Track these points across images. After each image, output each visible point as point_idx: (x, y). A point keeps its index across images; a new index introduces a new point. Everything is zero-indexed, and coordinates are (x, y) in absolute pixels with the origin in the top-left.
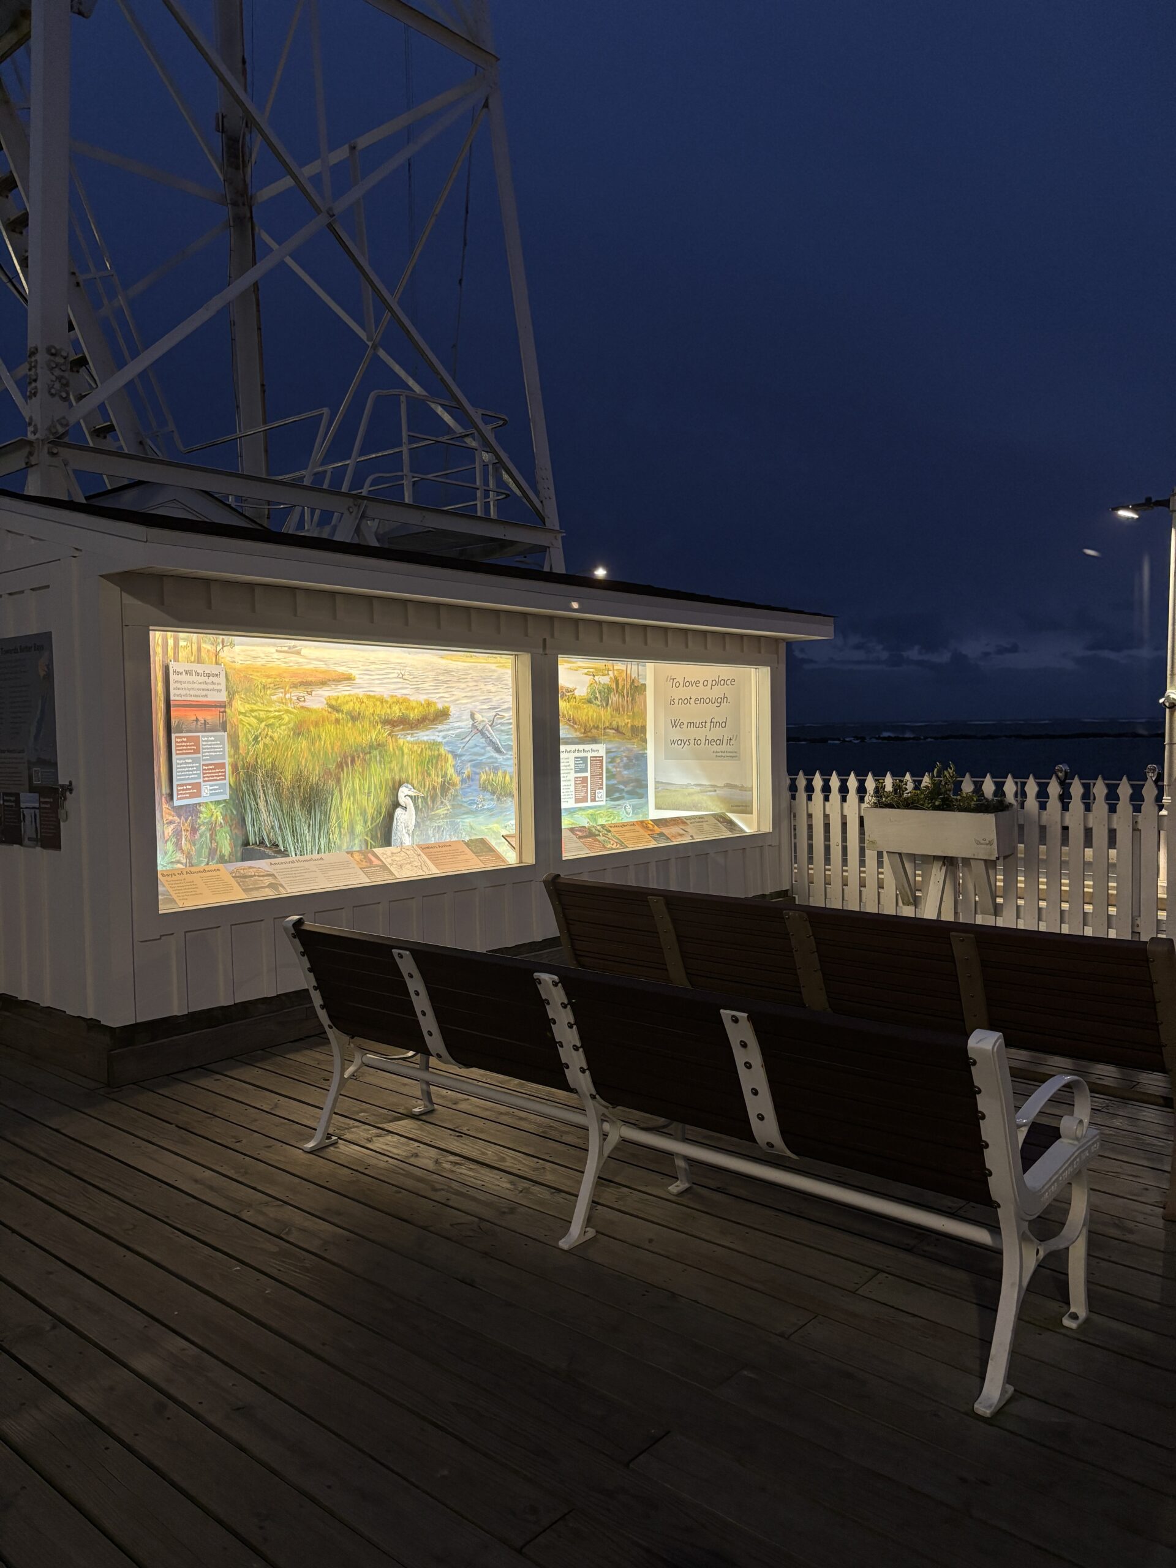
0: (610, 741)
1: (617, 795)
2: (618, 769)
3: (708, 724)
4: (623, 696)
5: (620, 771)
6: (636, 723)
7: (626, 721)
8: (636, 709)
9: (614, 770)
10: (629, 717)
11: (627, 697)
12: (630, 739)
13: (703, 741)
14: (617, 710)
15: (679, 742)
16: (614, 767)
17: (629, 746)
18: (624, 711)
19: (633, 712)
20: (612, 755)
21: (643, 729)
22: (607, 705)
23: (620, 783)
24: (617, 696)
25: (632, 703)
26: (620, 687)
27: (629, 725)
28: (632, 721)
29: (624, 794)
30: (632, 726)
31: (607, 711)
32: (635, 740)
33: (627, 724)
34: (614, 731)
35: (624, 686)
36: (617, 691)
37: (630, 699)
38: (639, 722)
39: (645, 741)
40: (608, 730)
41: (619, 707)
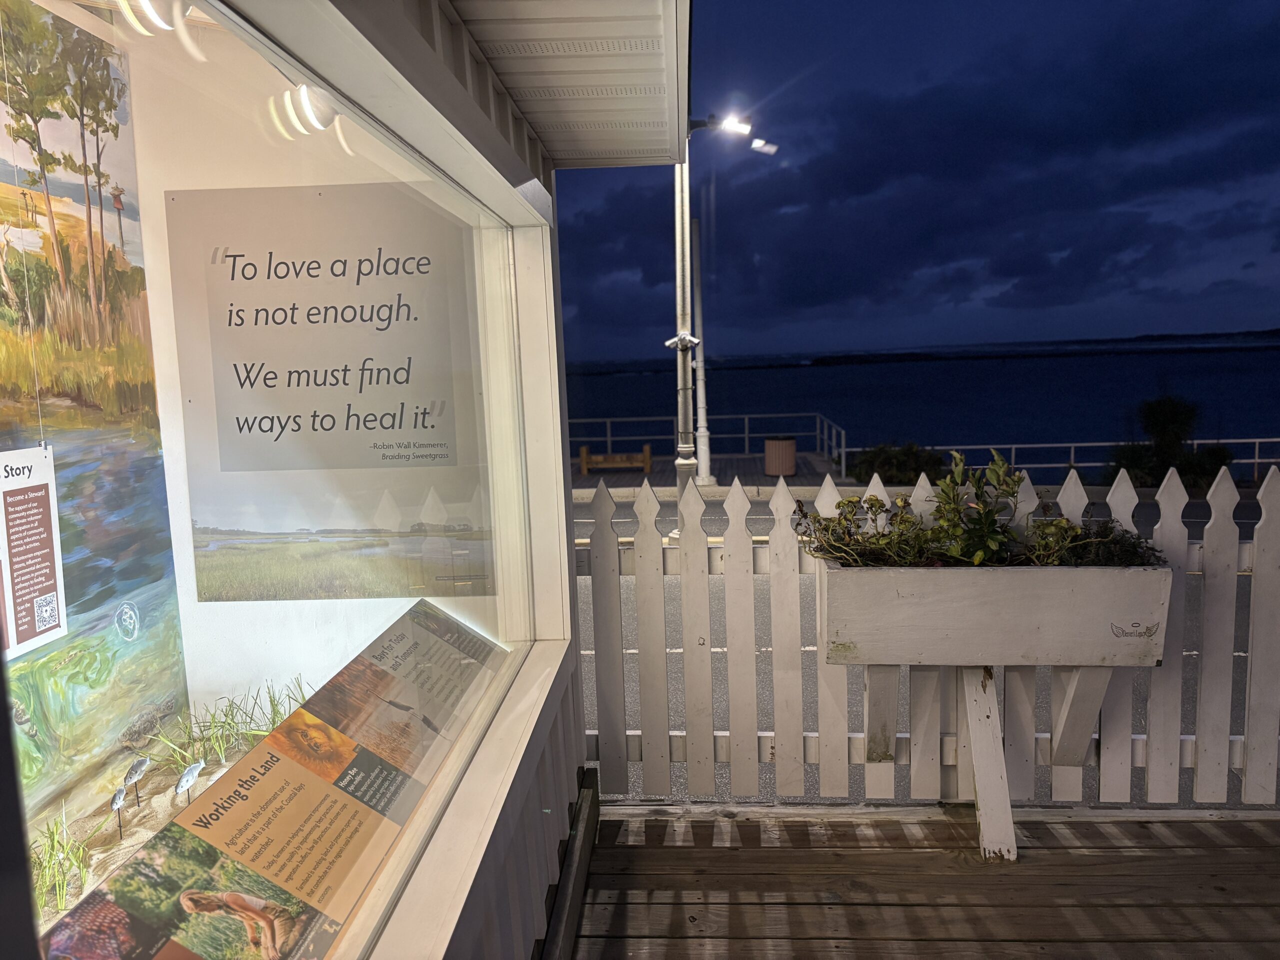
0: (61, 432)
1: (94, 590)
2: (91, 514)
3: (353, 377)
4: (87, 297)
5: (97, 518)
6: (128, 377)
7: (102, 370)
8: (125, 339)
9: (80, 517)
10: (108, 361)
11: (99, 299)
12: (117, 423)
13: (341, 420)
14: (73, 337)
15: (266, 425)
16: (79, 508)
17: (116, 441)
18: (92, 342)
19: (119, 346)
20: (70, 473)
21: (148, 392)
22: (40, 319)
23: (99, 552)
24: (68, 295)
25: (113, 321)
26: (76, 269)
27: (111, 382)
28: (118, 371)
29: (115, 582)
30: (118, 385)
31: (41, 340)
32: (130, 424)
33: (103, 381)
34: (68, 402)
35: (85, 267)
36: (67, 280)
37: (105, 308)
38: (135, 372)
39: (154, 423)
40: (51, 401)
41: (77, 329)
